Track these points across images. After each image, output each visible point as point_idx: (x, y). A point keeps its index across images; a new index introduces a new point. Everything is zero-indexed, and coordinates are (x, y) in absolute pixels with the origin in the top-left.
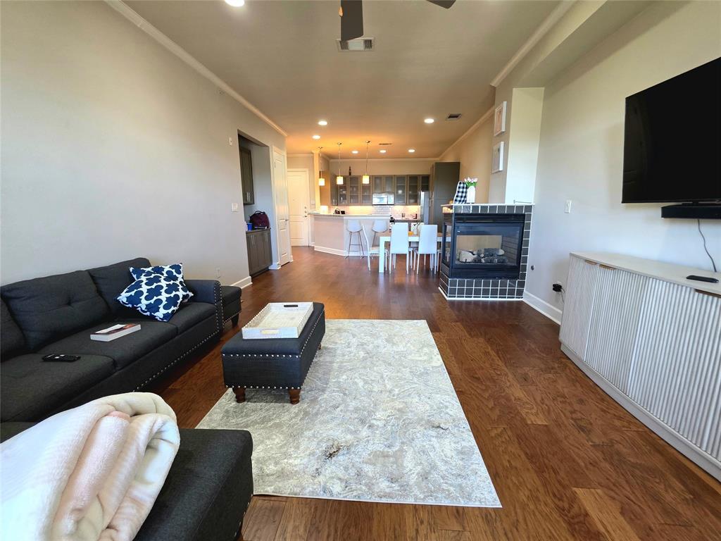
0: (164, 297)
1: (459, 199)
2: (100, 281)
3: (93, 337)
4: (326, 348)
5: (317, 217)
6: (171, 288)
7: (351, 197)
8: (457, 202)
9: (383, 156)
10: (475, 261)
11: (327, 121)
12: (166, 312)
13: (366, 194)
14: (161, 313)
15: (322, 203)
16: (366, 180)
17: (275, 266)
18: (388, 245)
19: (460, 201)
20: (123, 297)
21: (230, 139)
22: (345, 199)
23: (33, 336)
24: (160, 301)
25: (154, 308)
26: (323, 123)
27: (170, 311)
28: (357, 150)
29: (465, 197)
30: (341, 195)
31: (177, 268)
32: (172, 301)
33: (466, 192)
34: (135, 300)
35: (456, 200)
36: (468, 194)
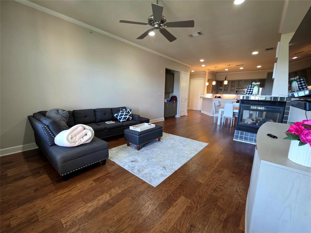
0: (123, 117)
1: (248, 92)
2: (113, 111)
3: (106, 122)
4: (162, 142)
5: (204, 99)
6: (126, 115)
7: (225, 90)
8: (247, 94)
9: (242, 70)
10: (253, 124)
11: (203, 59)
12: (122, 120)
13: (232, 89)
14: (121, 121)
15: (208, 92)
16: (226, 83)
17: (177, 116)
18: (223, 112)
19: (249, 94)
20: (115, 115)
21: (162, 71)
22: (221, 91)
23: (98, 120)
24: (122, 118)
25: (120, 119)
26: (202, 61)
27: (123, 120)
28: (227, 69)
29: (252, 92)
30: (219, 89)
31: (131, 110)
32: (125, 118)
33: (253, 89)
34: (117, 116)
35: (246, 93)
36: (254, 91)
